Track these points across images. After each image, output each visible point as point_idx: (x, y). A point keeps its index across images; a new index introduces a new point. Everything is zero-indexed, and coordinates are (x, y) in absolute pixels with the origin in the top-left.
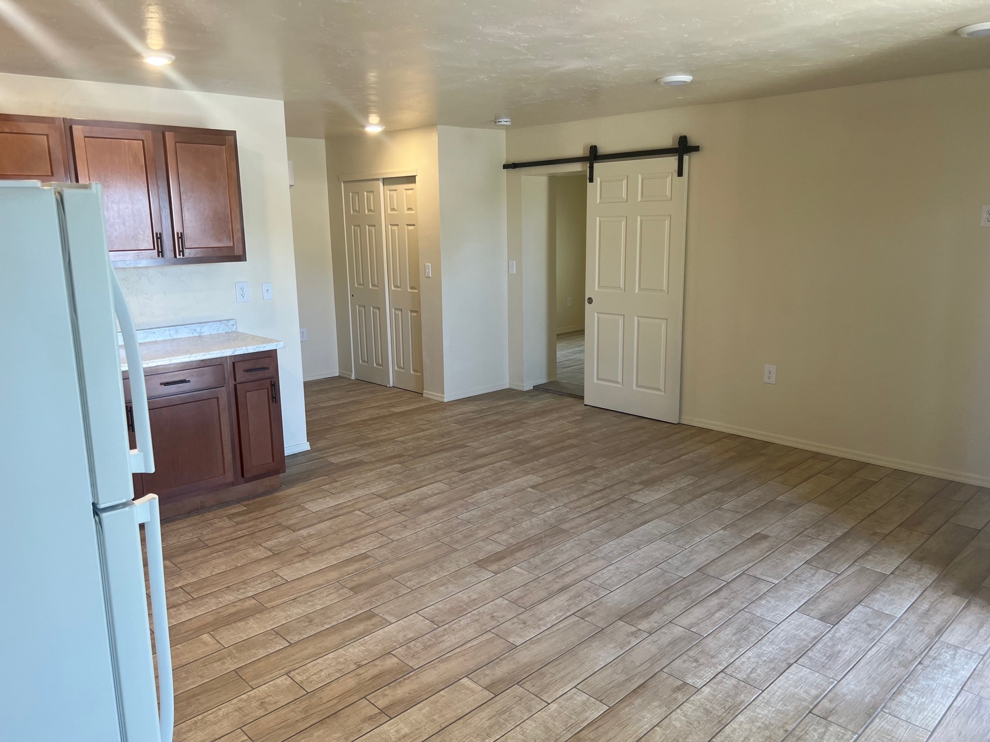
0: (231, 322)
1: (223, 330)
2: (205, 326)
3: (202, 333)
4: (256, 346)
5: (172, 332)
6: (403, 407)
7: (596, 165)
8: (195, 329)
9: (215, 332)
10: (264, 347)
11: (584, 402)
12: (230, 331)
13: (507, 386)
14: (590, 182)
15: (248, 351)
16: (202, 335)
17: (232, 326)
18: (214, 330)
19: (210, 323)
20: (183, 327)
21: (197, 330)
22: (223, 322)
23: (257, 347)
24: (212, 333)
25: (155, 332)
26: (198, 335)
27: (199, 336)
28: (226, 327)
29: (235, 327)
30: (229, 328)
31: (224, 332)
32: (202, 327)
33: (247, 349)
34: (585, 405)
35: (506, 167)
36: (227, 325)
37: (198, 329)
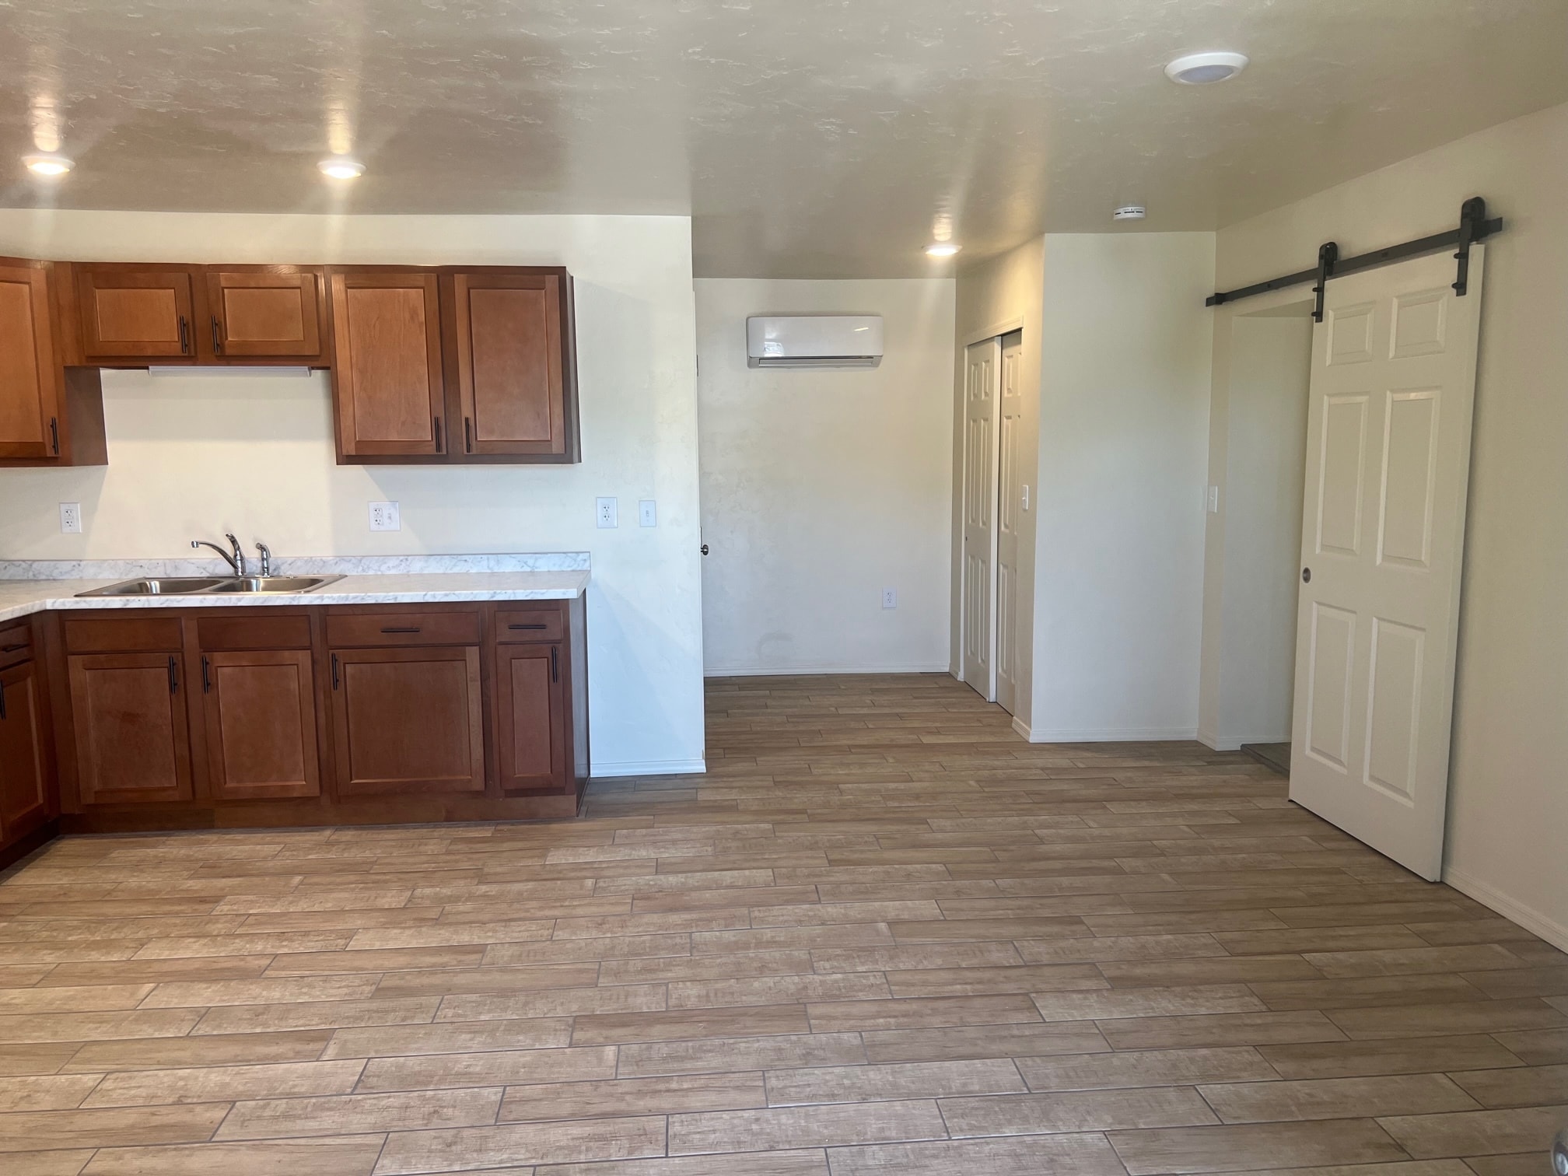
0: (581, 556)
1: (569, 567)
2: (540, 558)
3: (536, 568)
4: (530, 591)
5: (492, 563)
6: (951, 737)
7: (1329, 284)
8: (525, 560)
9: (556, 569)
10: (543, 594)
11: (1287, 795)
12: (579, 569)
13: (1193, 736)
14: (1316, 322)
15: (515, 596)
16: (536, 570)
17: (582, 562)
18: (554, 565)
19: (549, 555)
20: (508, 556)
21: (528, 563)
22: (569, 554)
23: (532, 592)
24: (551, 570)
25: (468, 560)
26: (529, 569)
27: (531, 572)
28: (573, 562)
29: (588, 564)
30: (579, 565)
31: (569, 569)
32: (536, 559)
33: (514, 593)
34: (1291, 801)
35: (1210, 302)
36: (575, 560)
37: (531, 562)
